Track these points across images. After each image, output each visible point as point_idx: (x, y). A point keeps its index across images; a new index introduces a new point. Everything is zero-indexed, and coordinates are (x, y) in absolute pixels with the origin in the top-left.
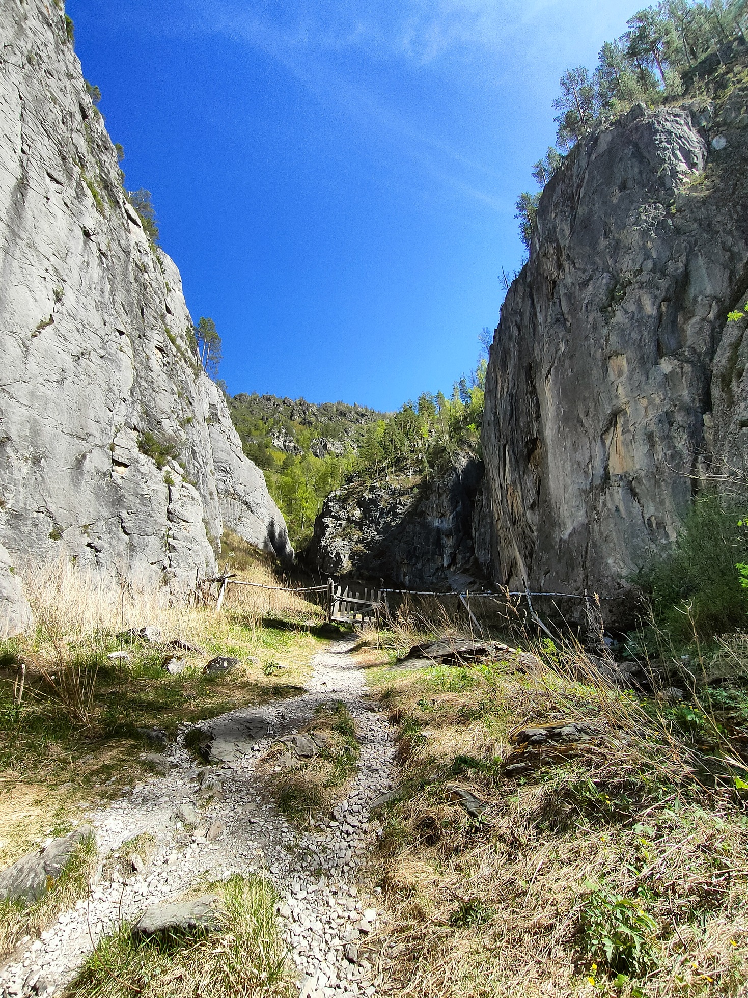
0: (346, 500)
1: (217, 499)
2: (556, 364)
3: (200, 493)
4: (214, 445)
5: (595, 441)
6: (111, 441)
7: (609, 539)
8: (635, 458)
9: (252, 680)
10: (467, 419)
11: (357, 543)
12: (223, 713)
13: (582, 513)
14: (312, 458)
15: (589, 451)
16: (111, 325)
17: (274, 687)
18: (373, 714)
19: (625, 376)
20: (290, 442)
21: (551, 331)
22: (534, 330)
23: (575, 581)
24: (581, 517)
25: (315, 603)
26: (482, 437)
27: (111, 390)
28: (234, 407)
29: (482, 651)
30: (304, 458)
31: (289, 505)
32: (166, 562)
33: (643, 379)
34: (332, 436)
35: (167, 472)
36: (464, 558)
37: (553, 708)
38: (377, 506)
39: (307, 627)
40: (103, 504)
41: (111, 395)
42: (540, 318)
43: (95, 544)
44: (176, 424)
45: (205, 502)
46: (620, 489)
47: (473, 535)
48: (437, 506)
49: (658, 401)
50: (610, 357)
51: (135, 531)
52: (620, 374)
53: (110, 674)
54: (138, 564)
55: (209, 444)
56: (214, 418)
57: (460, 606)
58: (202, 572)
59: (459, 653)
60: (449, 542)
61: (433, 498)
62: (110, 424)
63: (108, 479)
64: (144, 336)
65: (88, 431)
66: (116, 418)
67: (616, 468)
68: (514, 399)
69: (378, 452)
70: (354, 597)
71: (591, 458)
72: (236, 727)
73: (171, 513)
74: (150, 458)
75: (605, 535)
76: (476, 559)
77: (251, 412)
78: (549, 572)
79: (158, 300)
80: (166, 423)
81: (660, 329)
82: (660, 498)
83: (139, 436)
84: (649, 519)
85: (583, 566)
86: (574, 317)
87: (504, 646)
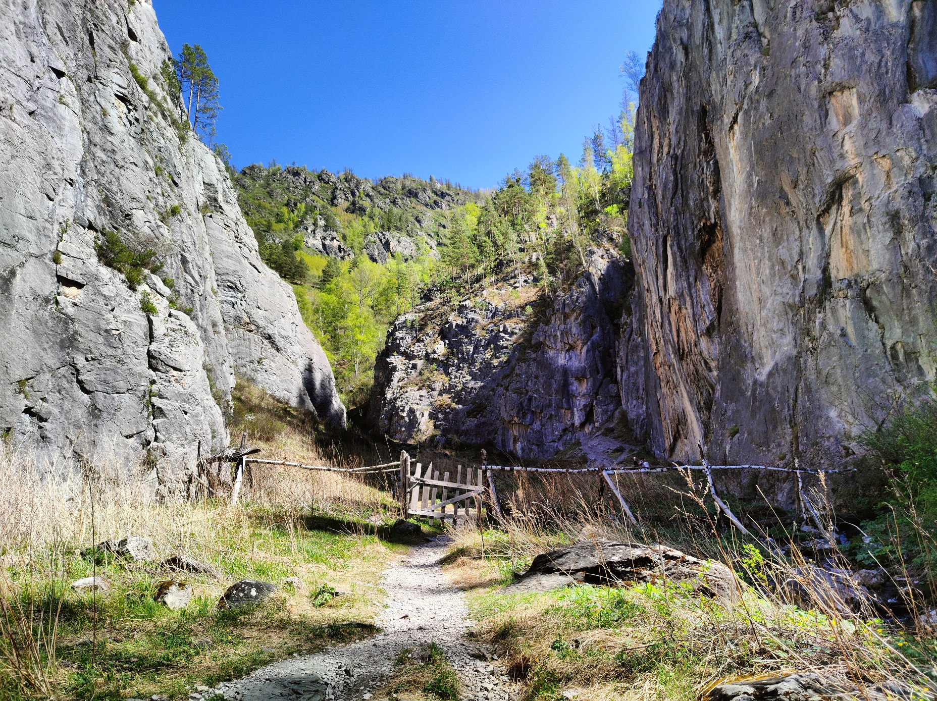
0: (422, 327)
1: (223, 332)
2: (745, 107)
3: (198, 326)
4: (215, 248)
5: (808, 227)
6: (53, 248)
7: (831, 380)
8: (872, 253)
9: (295, 615)
10: (607, 197)
11: (440, 394)
12: (256, 669)
13: (789, 338)
14: (366, 263)
15: (798, 243)
16: (42, 61)
17: (330, 627)
18: (484, 664)
19: (855, 122)
20: (332, 240)
21: (738, 54)
22: (710, 51)
23: (779, 445)
24: (787, 346)
25: (382, 489)
26: (629, 226)
27: (49, 166)
28: (243, 186)
29: (644, 562)
30: (355, 264)
31: (334, 337)
32: (150, 434)
33: (884, 126)
34: (397, 229)
35: (145, 294)
36: (605, 412)
37: (762, 652)
38: (469, 335)
39: (372, 528)
40: (46, 346)
41: (50, 175)
42: (720, 32)
43: (37, 409)
44: (154, 218)
45: (205, 339)
46: (848, 302)
47: (619, 377)
48: (562, 334)
49: (907, 161)
50: (831, 93)
51: (100, 387)
52: (847, 121)
53: (76, 614)
54: (106, 439)
55: (207, 248)
56: (212, 205)
57: (603, 488)
58: (206, 448)
59: (610, 564)
60: (581, 388)
61: (556, 321)
62: (50, 220)
63: (52, 307)
64: (96, 77)
65: (17, 232)
66: (60, 211)
67: (840, 268)
68: (679, 162)
69: (470, 253)
70: (441, 478)
71: (801, 254)
72: (277, 691)
73: (155, 358)
74: (116, 272)
75: (824, 373)
76: (624, 415)
77: (270, 194)
78: (737, 432)
79: (114, 19)
80: (139, 216)
81: (911, 46)
82: (909, 314)
83: (97, 238)
84: (893, 348)
85: (790, 422)
86: (774, 29)
87: (678, 554)
